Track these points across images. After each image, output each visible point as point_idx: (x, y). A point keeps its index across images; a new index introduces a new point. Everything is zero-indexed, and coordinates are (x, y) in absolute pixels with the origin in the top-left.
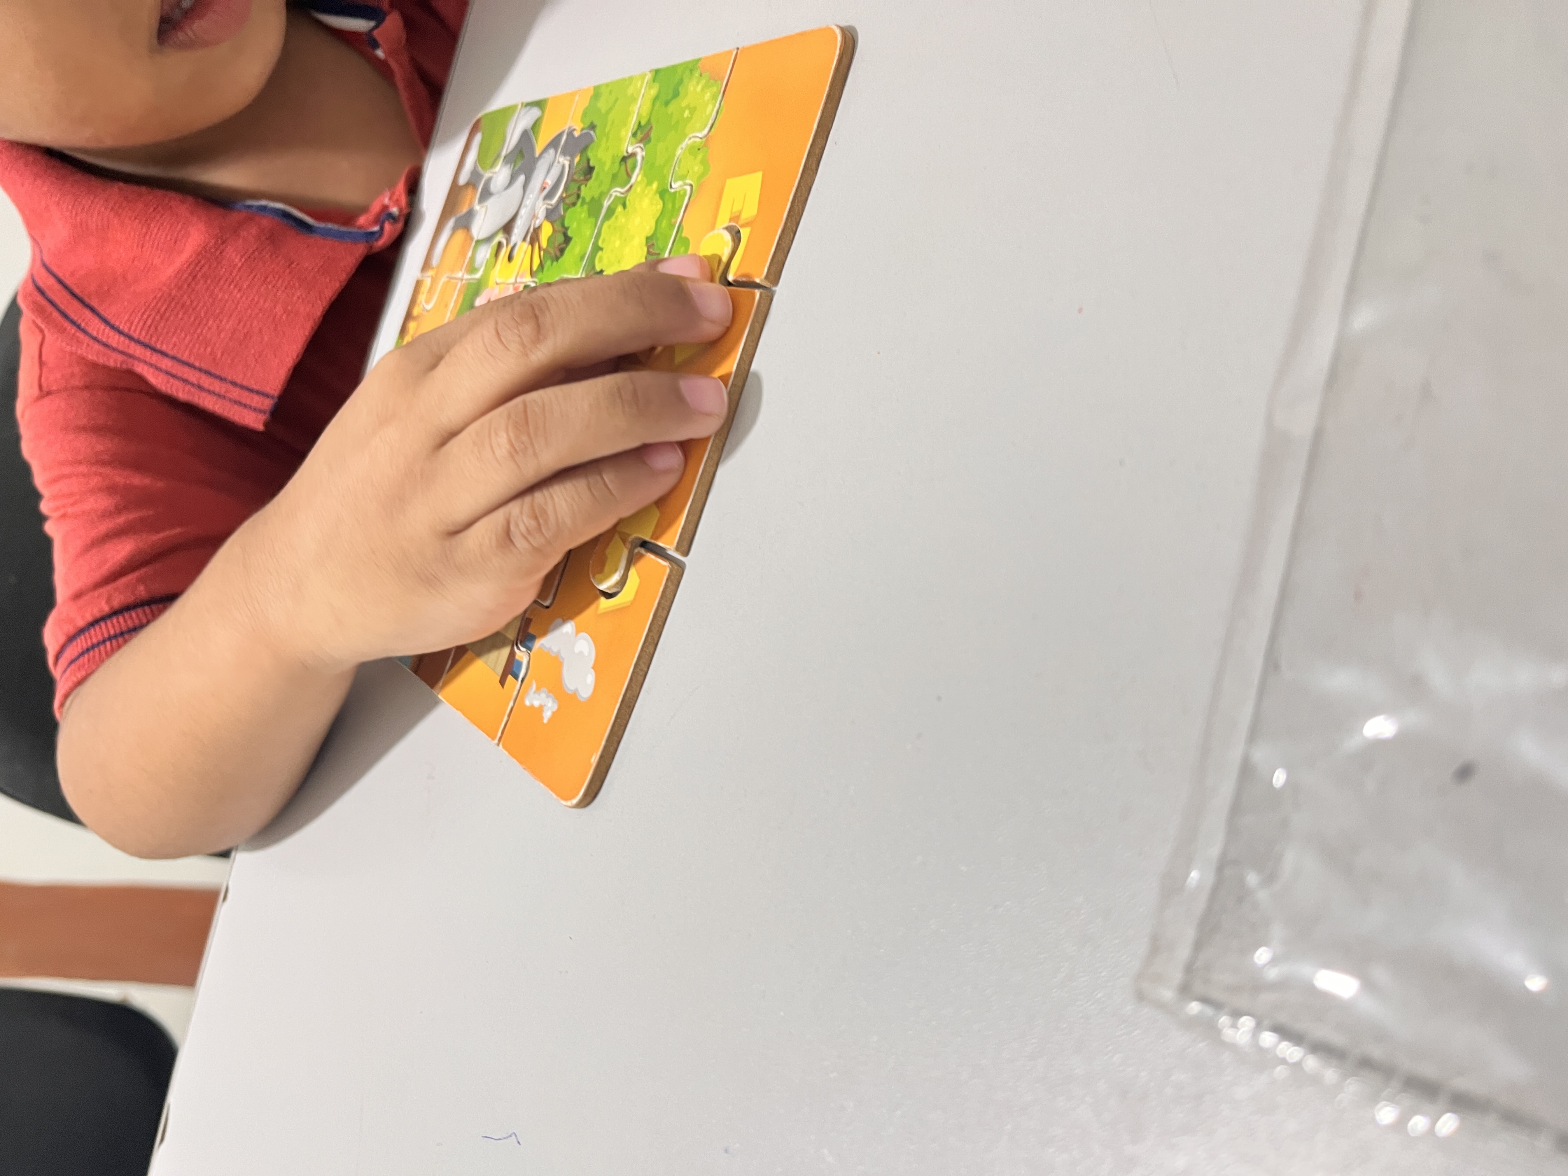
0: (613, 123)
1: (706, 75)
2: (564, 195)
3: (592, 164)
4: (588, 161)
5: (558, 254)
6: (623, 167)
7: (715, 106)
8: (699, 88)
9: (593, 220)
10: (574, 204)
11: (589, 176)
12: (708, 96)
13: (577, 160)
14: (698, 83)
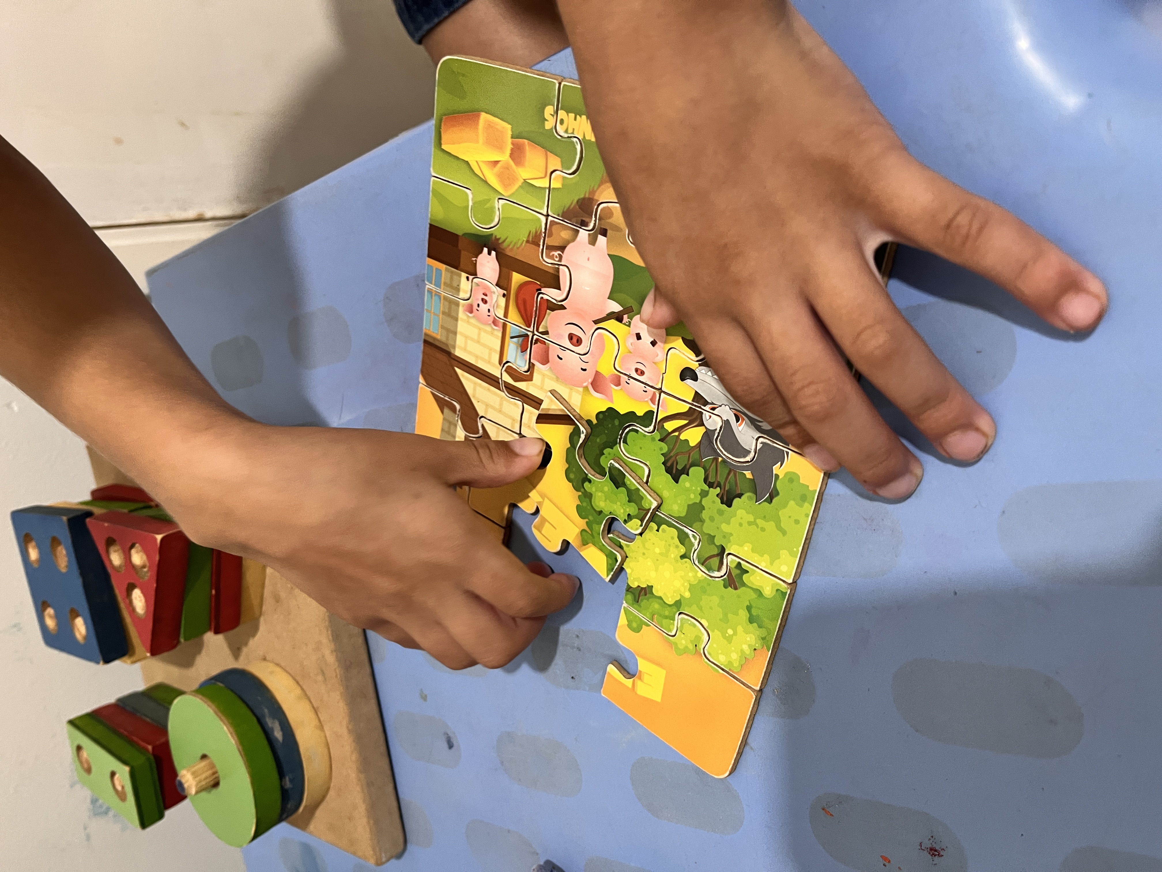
0: (763, 530)
2: (720, 459)
3: (736, 501)
4: (740, 496)
5: (669, 464)
8: (745, 647)
9: (683, 514)
10: (705, 480)
11: (725, 499)
13: (748, 474)
14: (749, 645)
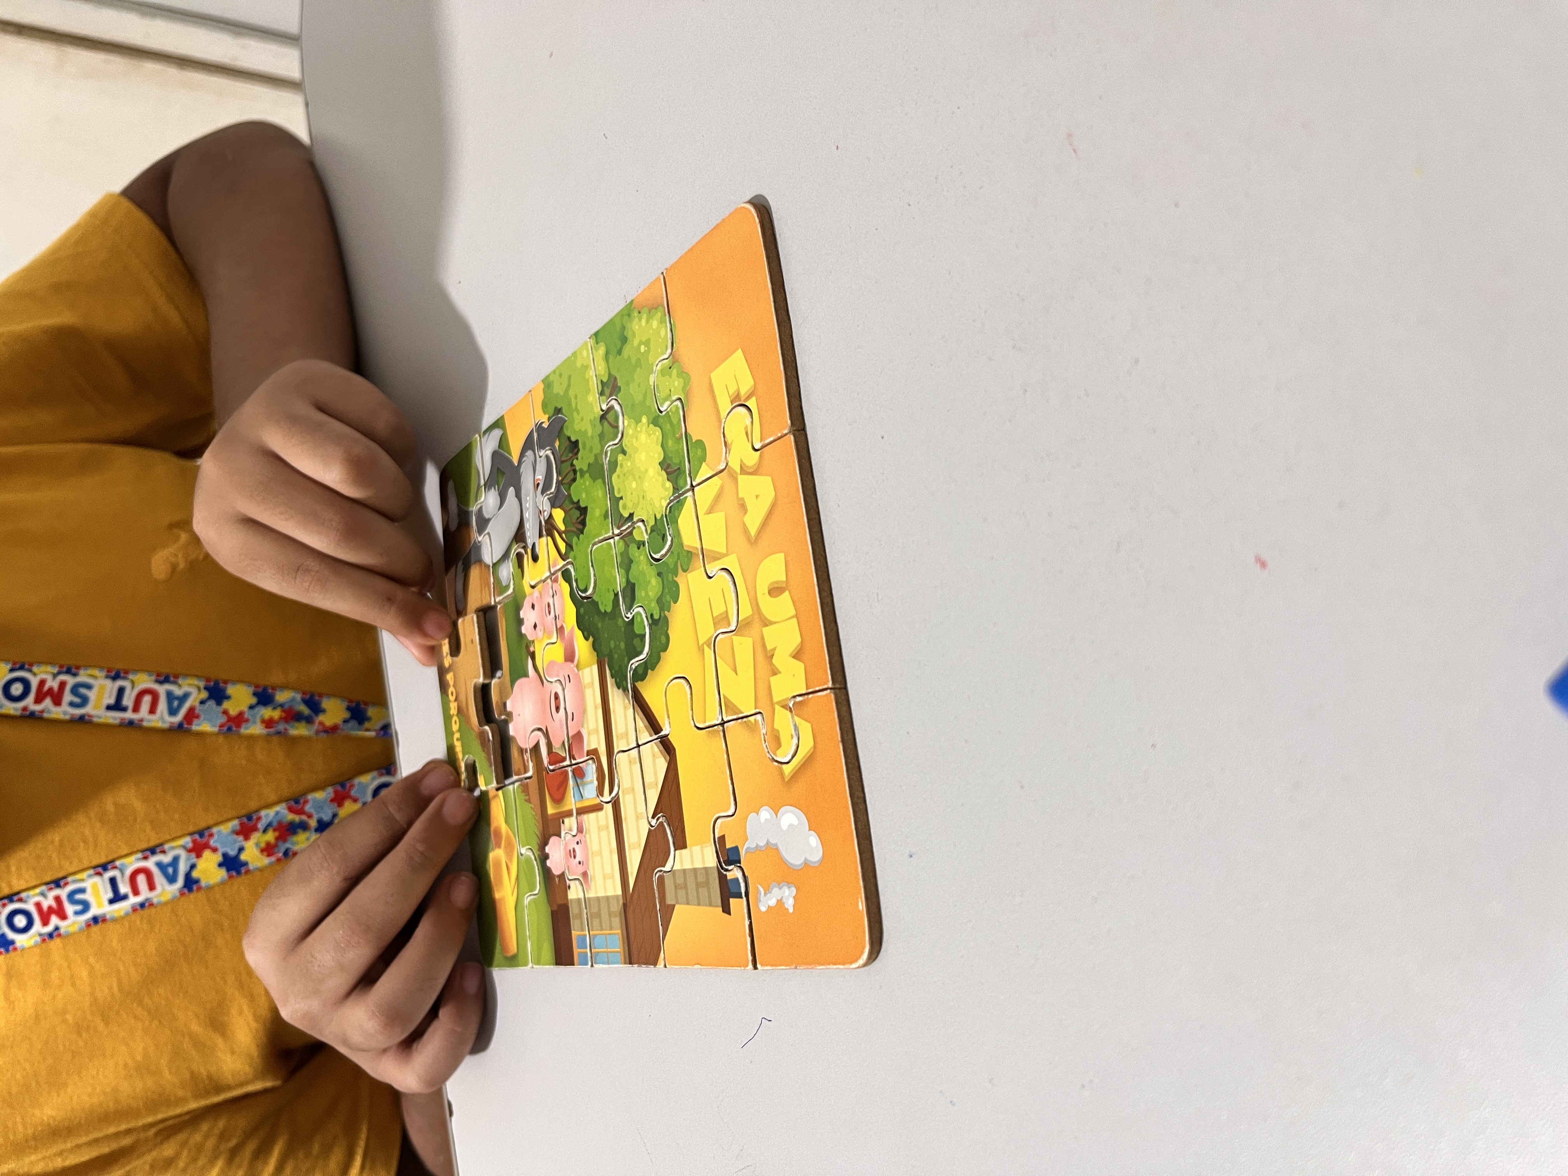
0: (575, 397)
1: (645, 311)
3: (573, 439)
4: (569, 438)
5: (581, 527)
6: (606, 423)
7: (667, 327)
8: (643, 322)
9: (600, 480)
10: (574, 480)
11: (576, 450)
12: (655, 324)
13: (557, 444)
14: (640, 320)
